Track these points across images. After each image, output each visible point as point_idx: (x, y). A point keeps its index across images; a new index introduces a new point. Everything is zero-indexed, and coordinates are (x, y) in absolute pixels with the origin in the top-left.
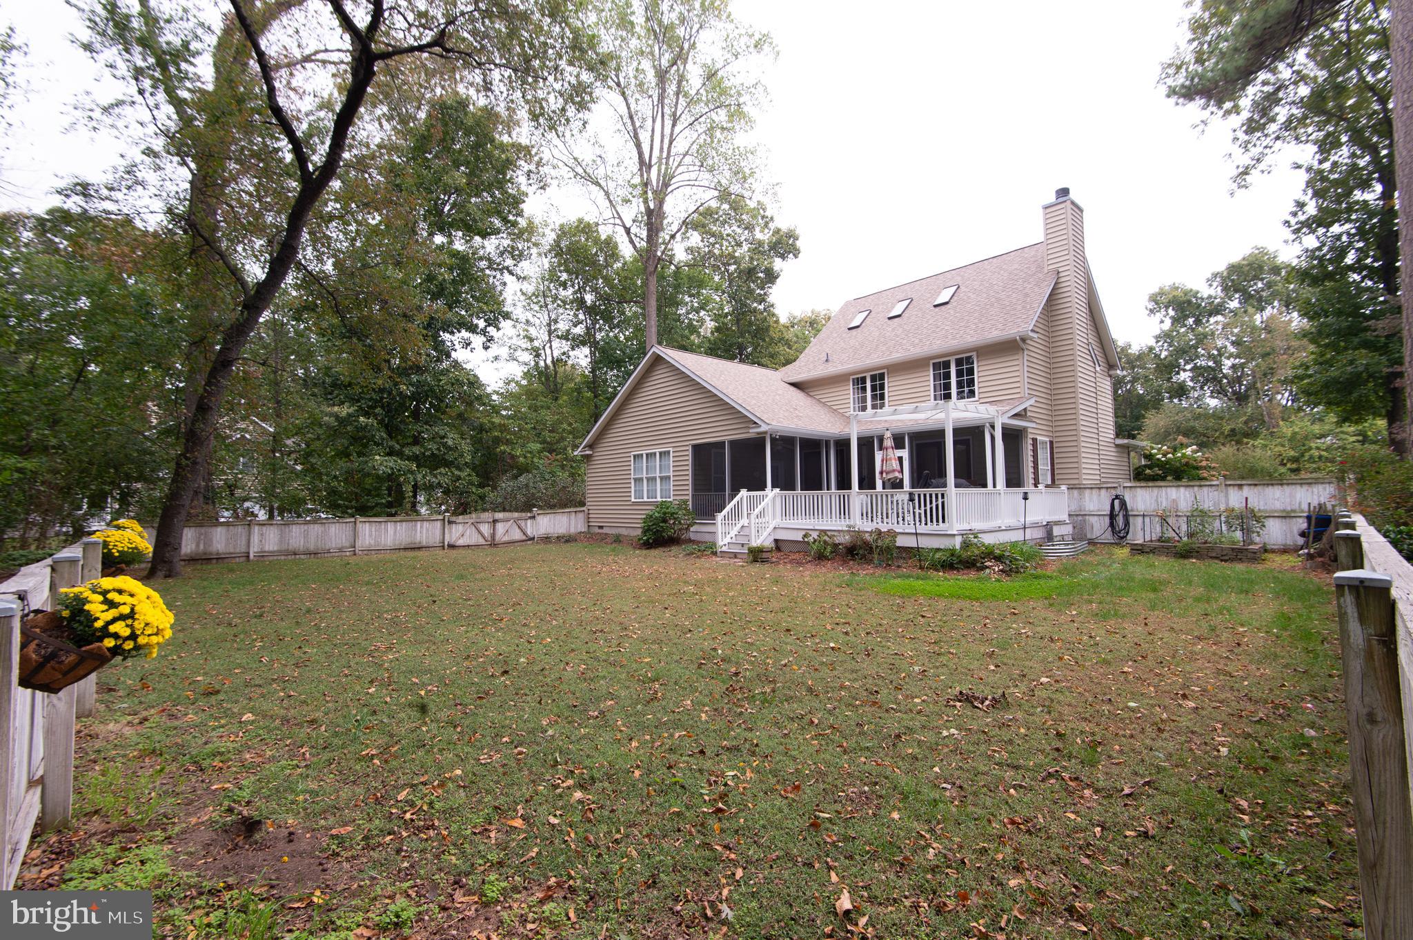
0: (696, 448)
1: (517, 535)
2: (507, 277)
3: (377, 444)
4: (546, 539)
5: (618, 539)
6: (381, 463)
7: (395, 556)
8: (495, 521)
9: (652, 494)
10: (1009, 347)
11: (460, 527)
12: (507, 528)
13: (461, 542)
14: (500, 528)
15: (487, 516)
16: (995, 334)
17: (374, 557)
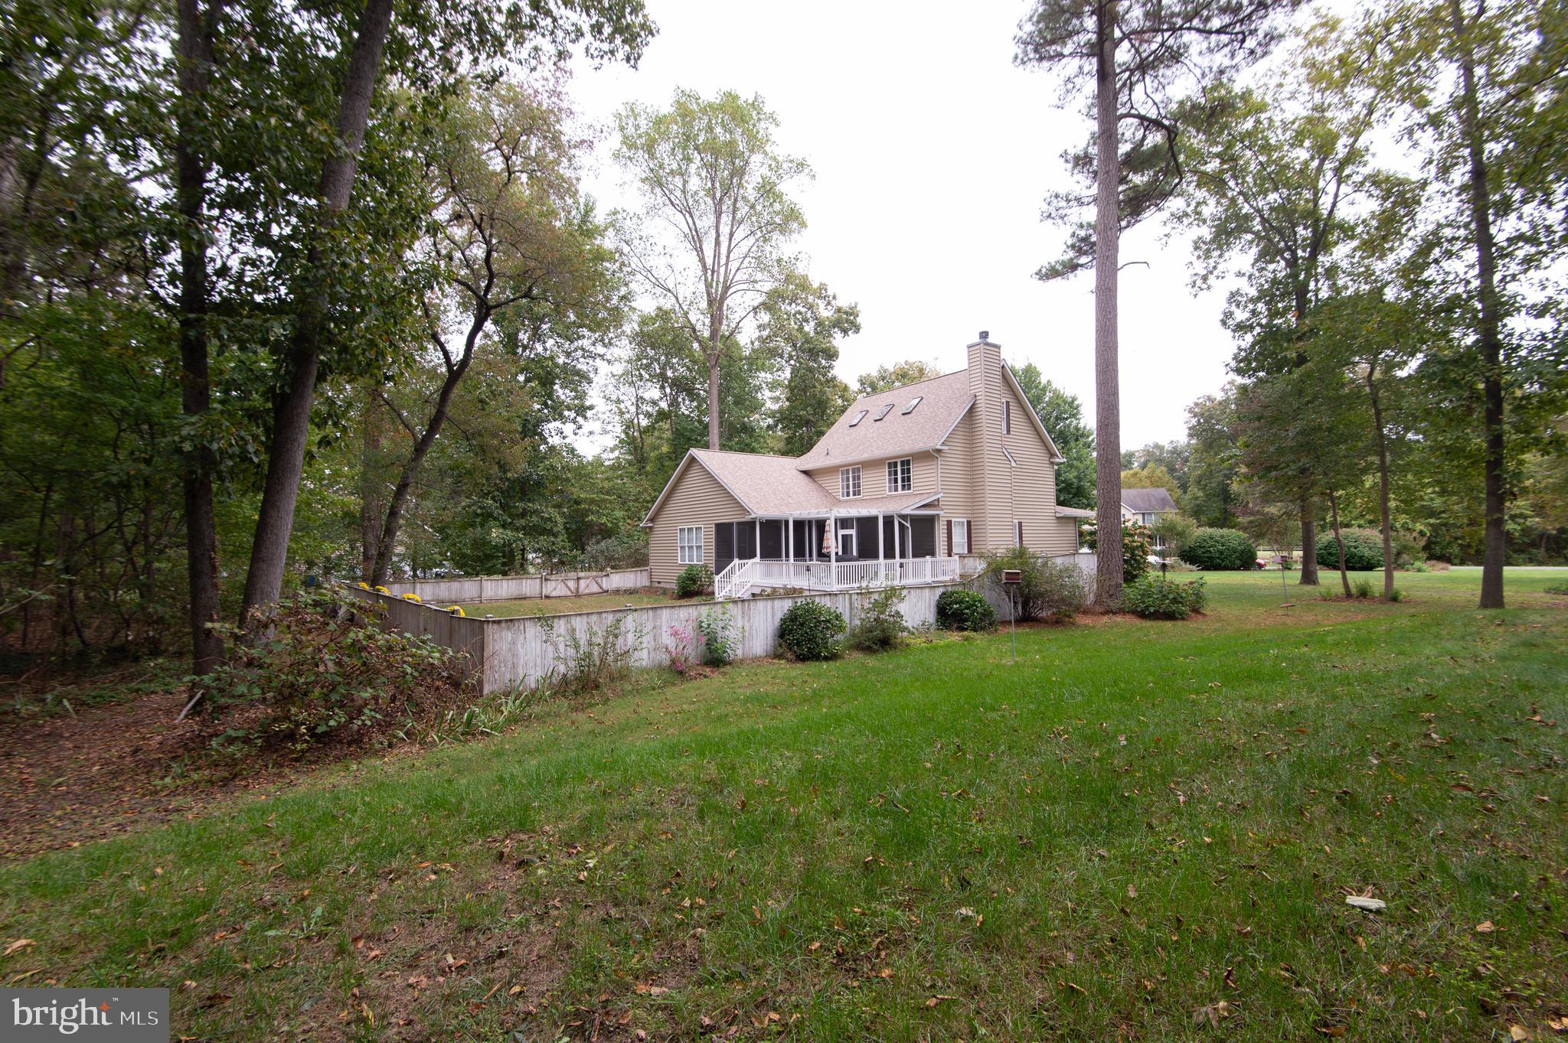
0: (718, 526)
1: (595, 589)
2: (598, 362)
3: (495, 519)
4: (617, 592)
5: (665, 592)
6: (496, 534)
7: (508, 604)
8: (579, 579)
9: (691, 559)
10: (928, 456)
11: (553, 583)
12: (588, 584)
13: (554, 594)
14: (583, 583)
15: (572, 575)
16: (920, 446)
17: (495, 605)
